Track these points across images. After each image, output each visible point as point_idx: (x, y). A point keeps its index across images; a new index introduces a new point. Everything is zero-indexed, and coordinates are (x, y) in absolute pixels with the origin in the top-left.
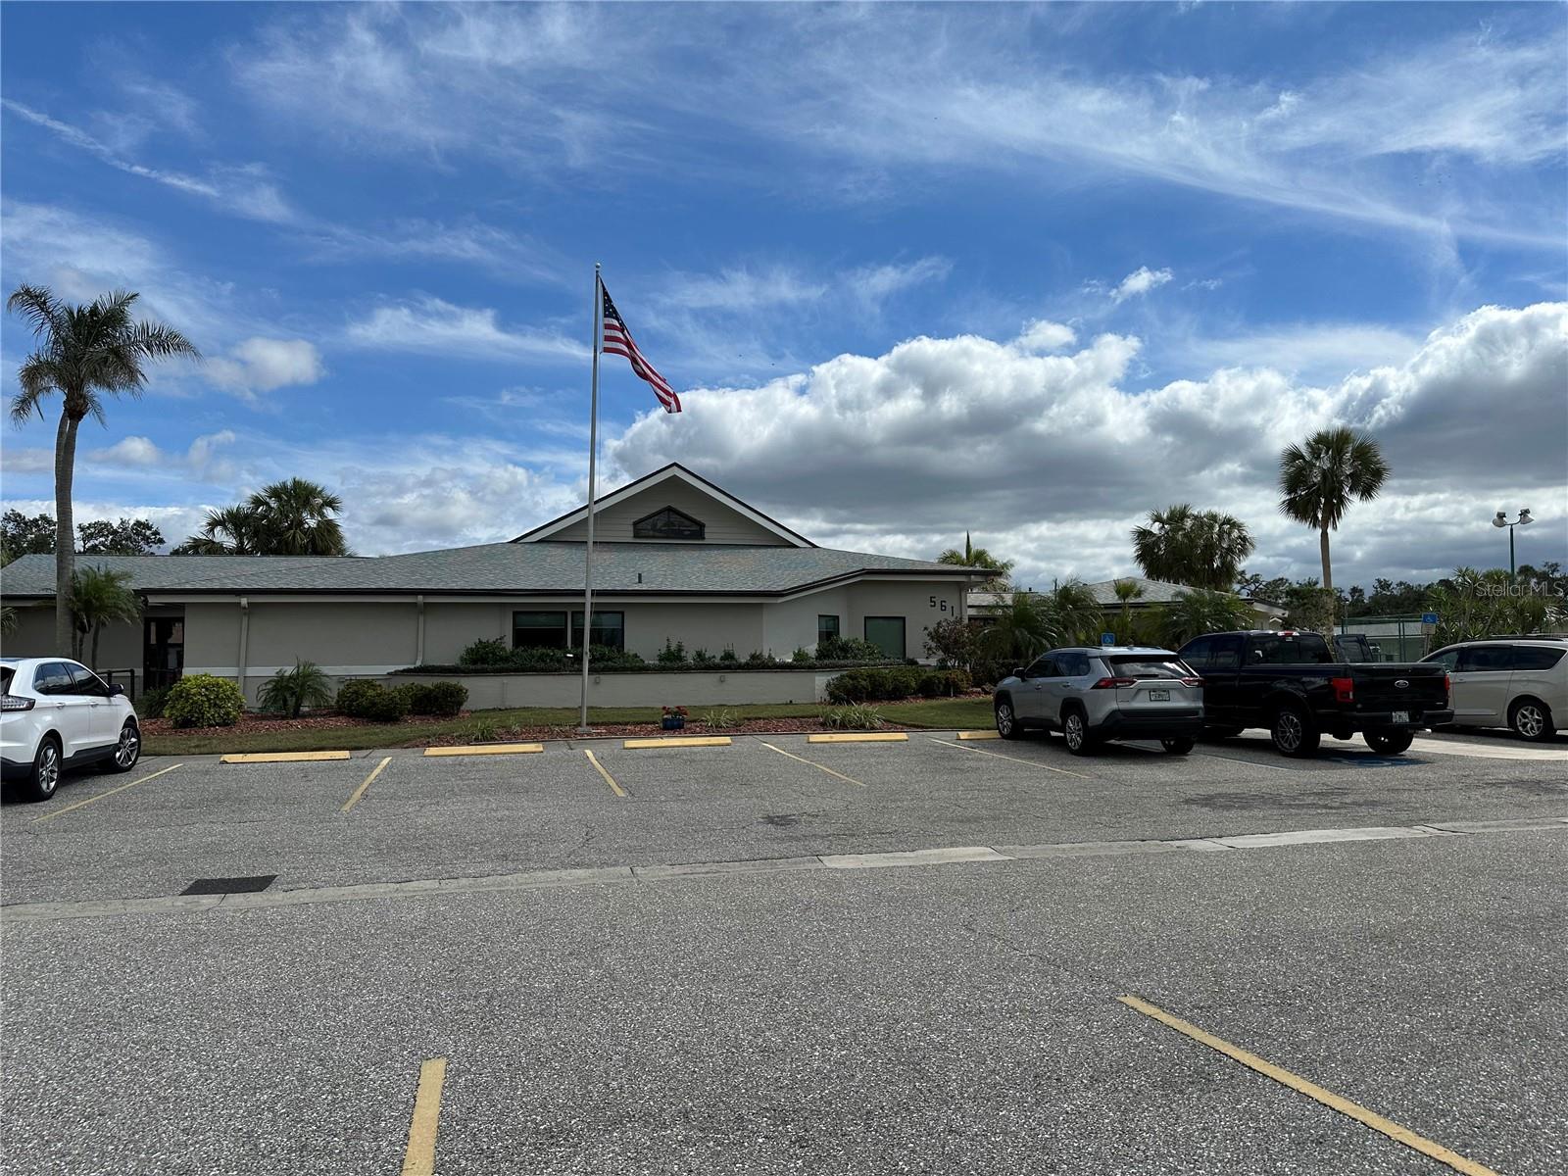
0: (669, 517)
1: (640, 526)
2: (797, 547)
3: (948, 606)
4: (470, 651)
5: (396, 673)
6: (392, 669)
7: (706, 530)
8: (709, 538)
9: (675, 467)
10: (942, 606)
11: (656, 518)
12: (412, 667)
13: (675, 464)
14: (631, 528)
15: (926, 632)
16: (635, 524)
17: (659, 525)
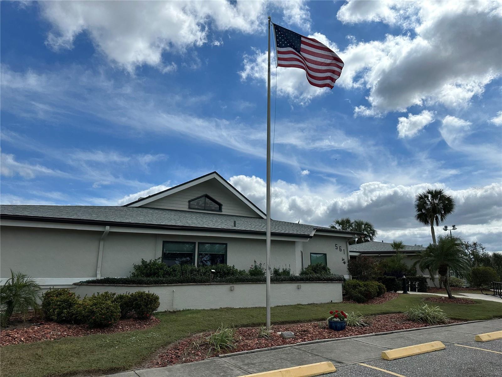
0: (205, 200)
1: (191, 203)
2: (262, 218)
3: (342, 249)
4: (137, 268)
5: (81, 284)
6: (77, 280)
7: (223, 207)
8: (224, 212)
9: (215, 174)
10: (340, 249)
11: (199, 199)
12: (94, 279)
13: (215, 172)
14: (187, 204)
15: (343, 261)
16: (189, 202)
17: (201, 203)
